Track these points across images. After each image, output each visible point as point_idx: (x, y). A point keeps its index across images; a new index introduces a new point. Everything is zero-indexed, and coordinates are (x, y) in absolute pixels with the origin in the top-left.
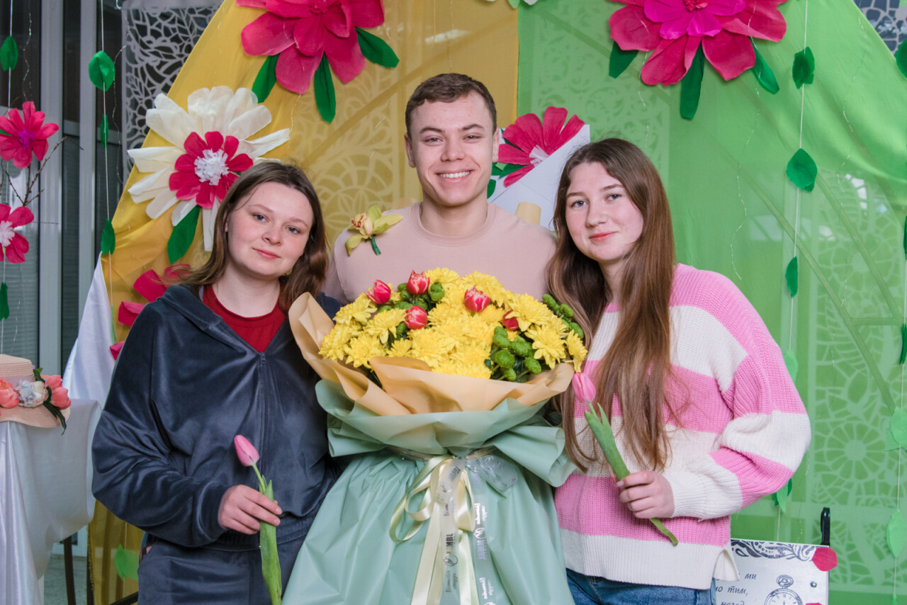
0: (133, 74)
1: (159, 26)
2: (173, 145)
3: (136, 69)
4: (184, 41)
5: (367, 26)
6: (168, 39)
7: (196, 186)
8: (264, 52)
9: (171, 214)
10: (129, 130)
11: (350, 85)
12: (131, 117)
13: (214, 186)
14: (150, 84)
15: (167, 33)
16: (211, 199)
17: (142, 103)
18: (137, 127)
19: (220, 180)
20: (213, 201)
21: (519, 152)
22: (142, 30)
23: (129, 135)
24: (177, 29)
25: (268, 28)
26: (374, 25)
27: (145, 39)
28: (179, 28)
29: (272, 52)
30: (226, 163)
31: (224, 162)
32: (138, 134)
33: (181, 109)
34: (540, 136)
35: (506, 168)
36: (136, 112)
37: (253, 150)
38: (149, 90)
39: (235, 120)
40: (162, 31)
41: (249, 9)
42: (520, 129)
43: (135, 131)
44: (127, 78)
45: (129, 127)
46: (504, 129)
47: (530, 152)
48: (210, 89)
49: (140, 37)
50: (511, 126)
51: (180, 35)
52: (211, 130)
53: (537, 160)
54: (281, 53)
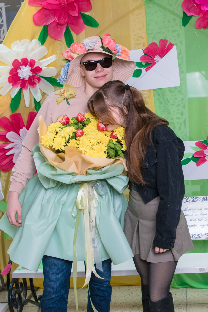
2: (7, 65)
5: (84, 12)
7: (19, 81)
8: (42, 25)
9: (10, 93)
11: (79, 35)
13: (27, 81)
16: (26, 85)
19: (29, 78)
20: (27, 86)
21: (150, 58)
25: (43, 15)
26: (87, 11)
29: (46, 24)
30: (31, 70)
31: (30, 70)
33: (10, 50)
34: (158, 51)
35: (146, 64)
37: (41, 65)
39: (33, 53)
42: (150, 49)
46: (144, 49)
47: (154, 57)
48: (20, 41)
50: (147, 48)
52: (23, 58)
53: (157, 61)
54: (50, 24)
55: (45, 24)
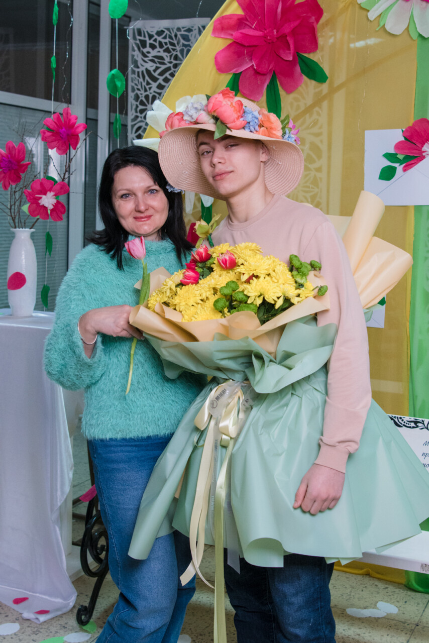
0: (136, 76)
1: (155, 40)
3: (138, 72)
4: (173, 52)
5: (305, 52)
6: (161, 50)
8: (230, 71)
10: (133, 117)
11: (292, 95)
12: (134, 107)
14: (148, 83)
15: (161, 45)
17: (142, 97)
18: (138, 114)
21: (414, 146)
22: (143, 44)
23: (133, 120)
24: (168, 43)
25: (234, 53)
26: (309, 52)
27: (145, 50)
28: (170, 42)
29: (237, 71)
32: (139, 119)
33: (171, 111)
35: (404, 159)
36: (138, 103)
38: (147, 87)
40: (157, 44)
41: (221, 39)
42: (415, 129)
43: (137, 117)
44: (132, 78)
45: (132, 115)
46: (404, 130)
47: (423, 146)
48: (192, 97)
49: (141, 49)
50: (409, 127)
51: (170, 47)
53: (427, 153)
54: (244, 71)
55: (234, 70)
